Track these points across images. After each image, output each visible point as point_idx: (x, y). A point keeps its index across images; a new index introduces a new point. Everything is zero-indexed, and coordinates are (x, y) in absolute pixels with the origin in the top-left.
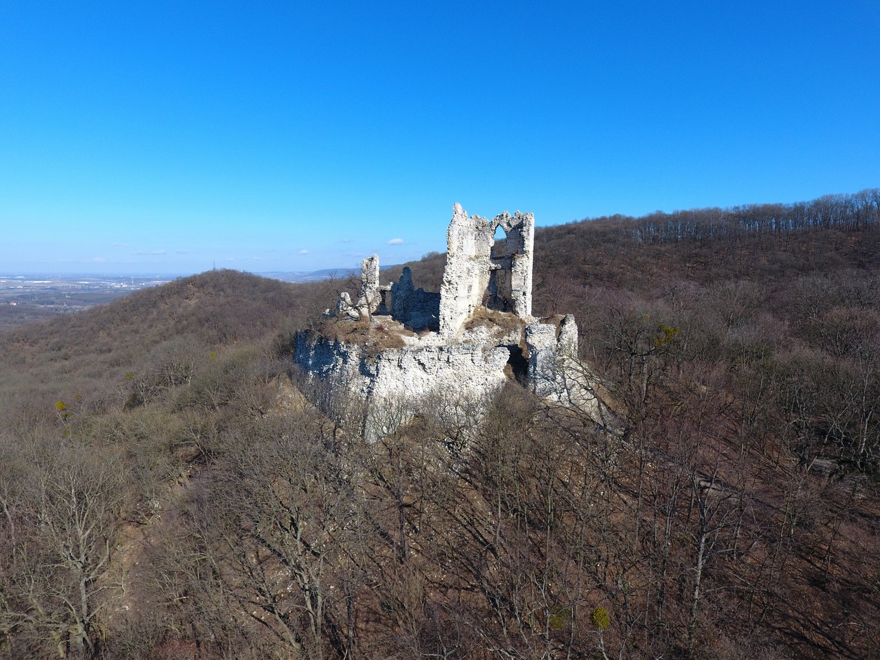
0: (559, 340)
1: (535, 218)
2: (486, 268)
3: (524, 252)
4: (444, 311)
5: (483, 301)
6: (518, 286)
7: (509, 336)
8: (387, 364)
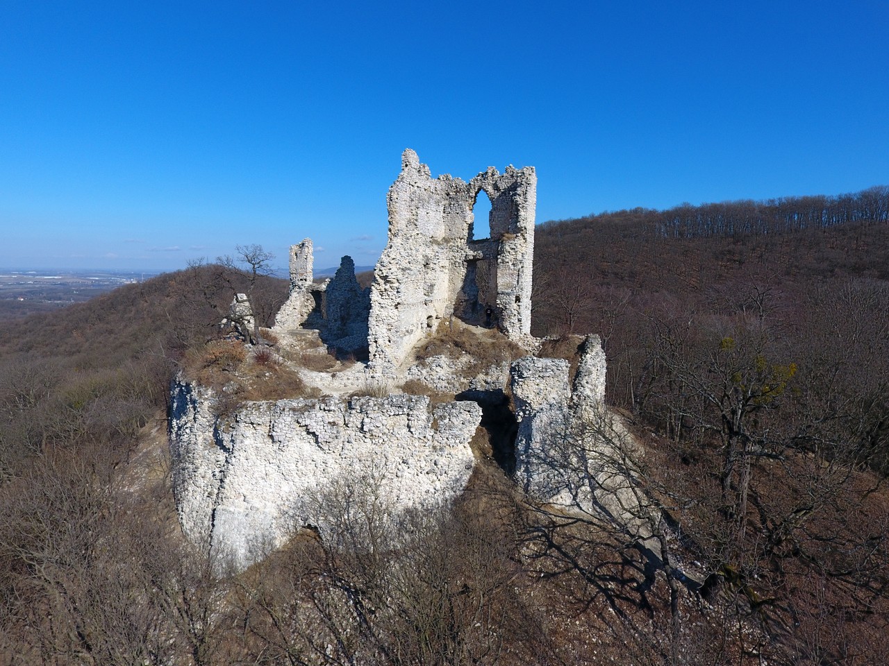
0: (574, 389)
1: (537, 175)
2: (460, 257)
3: (518, 231)
4: (378, 330)
5: (455, 310)
6: (509, 286)
7: (487, 374)
8: (249, 432)
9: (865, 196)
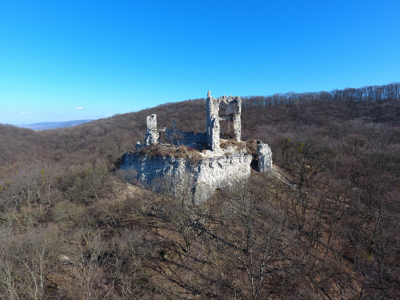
3: (238, 113)
6: (237, 128)
7: (243, 150)
8: (204, 166)
9: (274, 96)
